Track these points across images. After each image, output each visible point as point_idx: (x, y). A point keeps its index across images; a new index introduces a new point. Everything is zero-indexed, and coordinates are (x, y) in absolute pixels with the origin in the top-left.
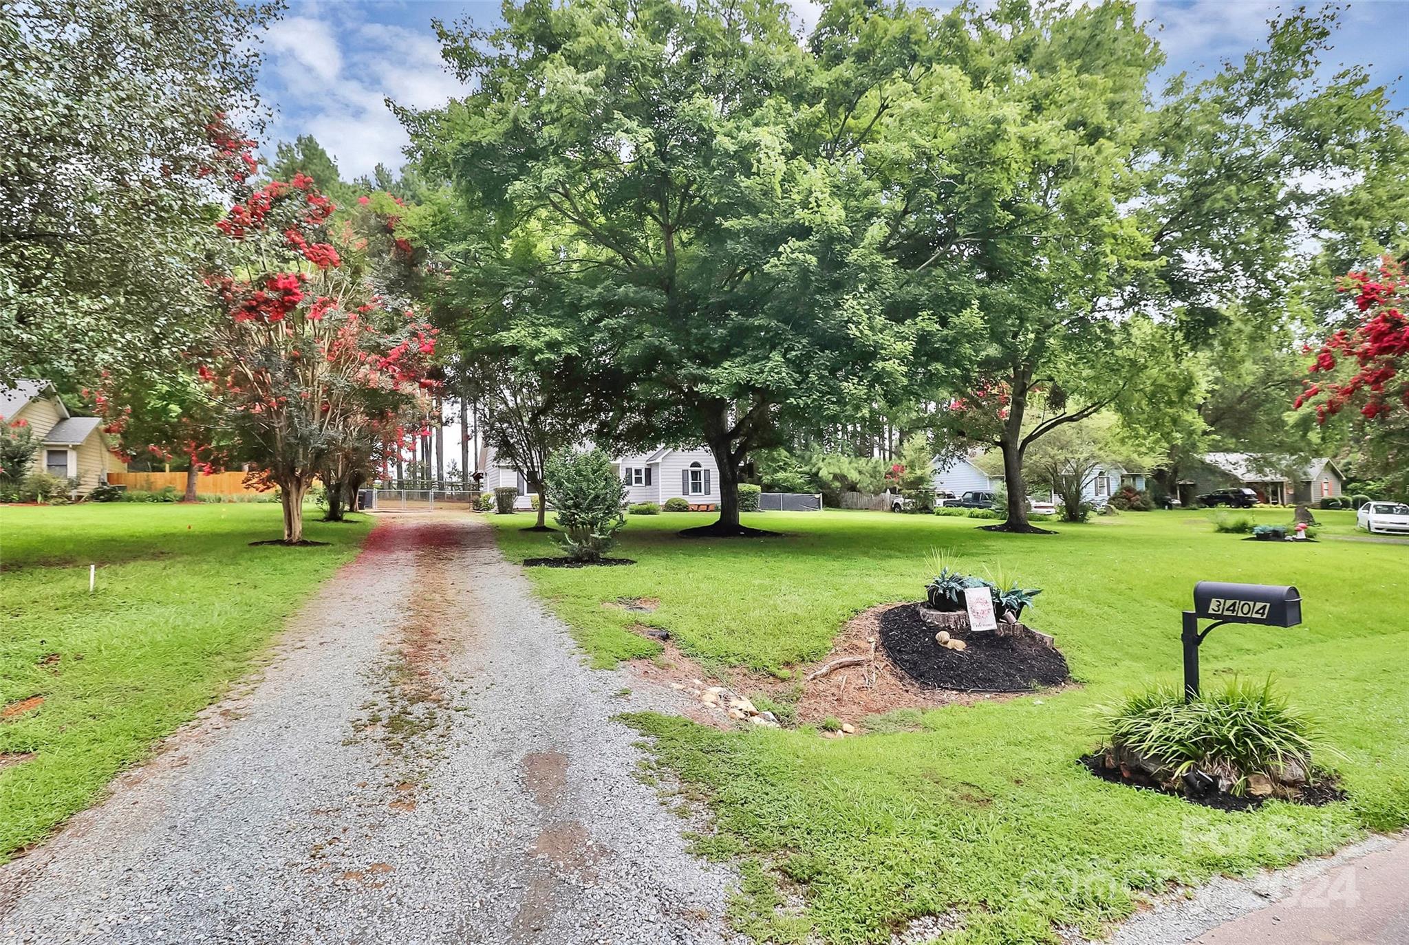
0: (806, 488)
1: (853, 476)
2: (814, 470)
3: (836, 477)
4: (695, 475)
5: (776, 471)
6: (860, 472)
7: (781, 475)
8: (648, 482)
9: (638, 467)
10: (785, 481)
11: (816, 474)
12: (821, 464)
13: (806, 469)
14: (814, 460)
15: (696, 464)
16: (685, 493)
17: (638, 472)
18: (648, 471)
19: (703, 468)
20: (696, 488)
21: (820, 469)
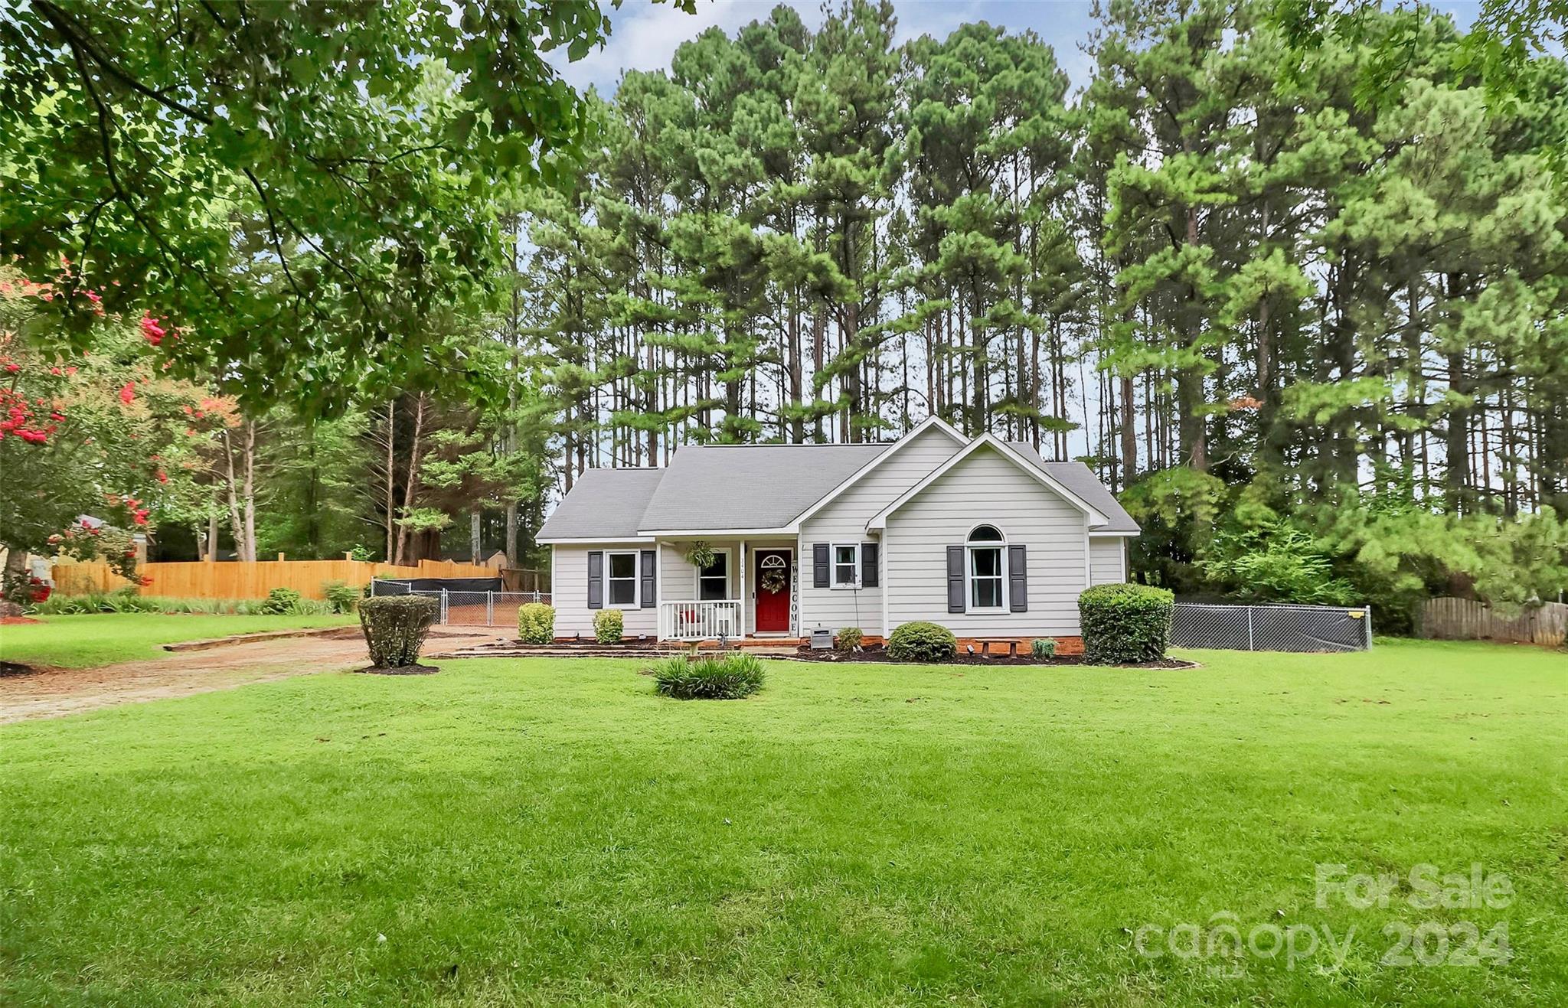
0: (1319, 590)
1: (1460, 558)
2: (1344, 547)
3: (1407, 562)
4: (985, 561)
5: (1239, 551)
6: (1481, 551)
7: (1255, 560)
8: (871, 579)
9: (845, 541)
10: (1263, 573)
11: (1351, 556)
12: (1362, 532)
13: (1324, 544)
14: (1343, 523)
15: (986, 532)
16: (955, 606)
17: (846, 553)
18: (871, 552)
19: (1006, 541)
20: (987, 594)
21: (1359, 544)
